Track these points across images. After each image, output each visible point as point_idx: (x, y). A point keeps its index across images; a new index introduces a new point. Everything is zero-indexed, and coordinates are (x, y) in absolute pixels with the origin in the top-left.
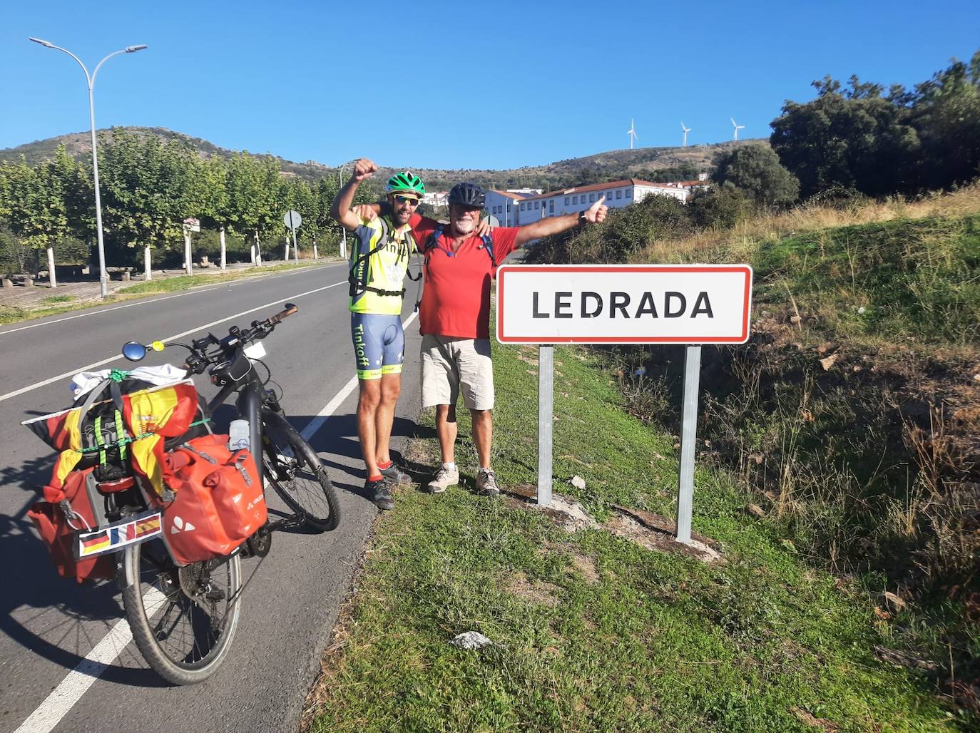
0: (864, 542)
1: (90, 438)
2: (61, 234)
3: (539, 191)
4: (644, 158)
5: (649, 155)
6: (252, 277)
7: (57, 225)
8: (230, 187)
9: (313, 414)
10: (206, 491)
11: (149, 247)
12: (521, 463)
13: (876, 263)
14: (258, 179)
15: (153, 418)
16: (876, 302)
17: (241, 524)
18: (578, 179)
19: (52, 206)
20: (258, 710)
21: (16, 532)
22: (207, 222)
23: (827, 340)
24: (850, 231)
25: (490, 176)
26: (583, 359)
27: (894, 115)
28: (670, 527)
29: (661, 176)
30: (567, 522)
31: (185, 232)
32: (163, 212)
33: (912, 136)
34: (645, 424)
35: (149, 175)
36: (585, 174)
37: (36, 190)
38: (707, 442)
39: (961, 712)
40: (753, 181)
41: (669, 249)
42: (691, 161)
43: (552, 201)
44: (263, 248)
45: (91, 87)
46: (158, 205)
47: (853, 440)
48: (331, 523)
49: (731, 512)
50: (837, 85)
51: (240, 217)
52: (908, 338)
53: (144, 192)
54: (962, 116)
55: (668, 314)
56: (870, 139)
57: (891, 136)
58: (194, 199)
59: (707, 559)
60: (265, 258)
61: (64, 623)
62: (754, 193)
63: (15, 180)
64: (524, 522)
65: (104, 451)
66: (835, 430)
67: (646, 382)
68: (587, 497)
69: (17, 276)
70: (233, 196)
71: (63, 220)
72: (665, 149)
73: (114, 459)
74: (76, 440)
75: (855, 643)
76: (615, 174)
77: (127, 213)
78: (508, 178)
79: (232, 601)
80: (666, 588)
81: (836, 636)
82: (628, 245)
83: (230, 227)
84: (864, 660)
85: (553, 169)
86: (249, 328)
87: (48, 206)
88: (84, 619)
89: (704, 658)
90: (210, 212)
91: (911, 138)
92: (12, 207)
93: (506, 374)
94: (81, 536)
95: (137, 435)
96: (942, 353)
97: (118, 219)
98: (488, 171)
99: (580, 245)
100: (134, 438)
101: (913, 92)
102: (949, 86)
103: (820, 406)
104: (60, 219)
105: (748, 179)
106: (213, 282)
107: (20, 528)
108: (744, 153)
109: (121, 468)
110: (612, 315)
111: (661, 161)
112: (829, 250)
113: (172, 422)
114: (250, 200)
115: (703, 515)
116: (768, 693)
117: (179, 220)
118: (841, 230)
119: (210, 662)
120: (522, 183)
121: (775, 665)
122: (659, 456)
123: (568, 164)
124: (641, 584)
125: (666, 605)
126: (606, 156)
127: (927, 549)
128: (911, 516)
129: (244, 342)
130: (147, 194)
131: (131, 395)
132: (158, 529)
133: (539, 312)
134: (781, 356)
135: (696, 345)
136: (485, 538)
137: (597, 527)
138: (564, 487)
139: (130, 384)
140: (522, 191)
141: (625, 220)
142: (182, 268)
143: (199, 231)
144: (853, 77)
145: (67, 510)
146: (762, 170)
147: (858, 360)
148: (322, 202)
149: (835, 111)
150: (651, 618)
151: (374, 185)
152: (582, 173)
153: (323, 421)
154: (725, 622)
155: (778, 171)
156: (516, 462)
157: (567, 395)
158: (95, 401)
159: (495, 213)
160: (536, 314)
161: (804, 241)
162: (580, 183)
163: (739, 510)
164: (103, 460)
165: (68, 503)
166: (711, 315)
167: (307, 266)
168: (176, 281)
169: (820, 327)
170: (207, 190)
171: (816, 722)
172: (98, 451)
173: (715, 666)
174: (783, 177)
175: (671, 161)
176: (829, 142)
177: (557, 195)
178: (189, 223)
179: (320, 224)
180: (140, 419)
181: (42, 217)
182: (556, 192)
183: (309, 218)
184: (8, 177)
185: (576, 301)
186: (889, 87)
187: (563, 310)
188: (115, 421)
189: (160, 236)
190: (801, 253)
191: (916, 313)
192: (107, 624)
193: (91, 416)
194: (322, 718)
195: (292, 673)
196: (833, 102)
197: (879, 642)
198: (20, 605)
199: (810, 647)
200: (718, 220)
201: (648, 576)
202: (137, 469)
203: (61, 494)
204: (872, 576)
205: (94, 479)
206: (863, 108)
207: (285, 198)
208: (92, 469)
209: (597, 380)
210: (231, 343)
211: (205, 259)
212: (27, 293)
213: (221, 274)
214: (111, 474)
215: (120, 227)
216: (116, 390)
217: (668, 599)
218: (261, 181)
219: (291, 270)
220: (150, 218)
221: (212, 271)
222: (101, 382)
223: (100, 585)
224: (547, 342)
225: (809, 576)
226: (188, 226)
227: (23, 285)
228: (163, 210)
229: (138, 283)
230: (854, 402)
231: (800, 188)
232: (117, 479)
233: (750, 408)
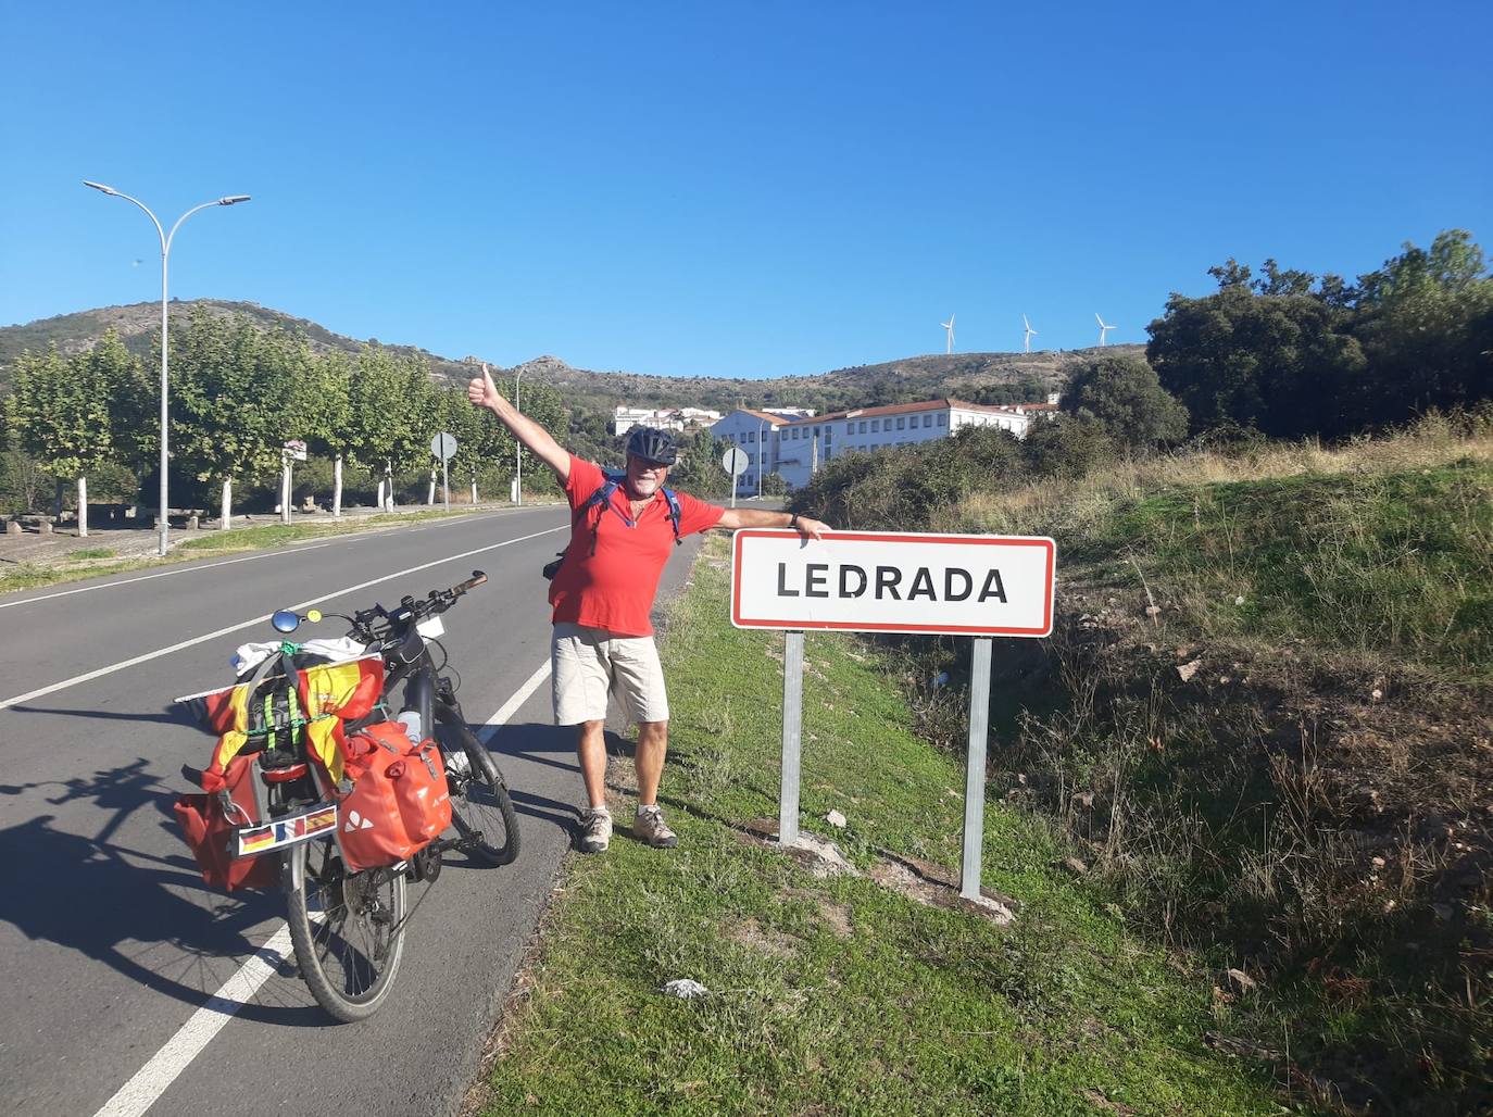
0: (1211, 906)
1: (258, 718)
2: (100, 457)
3: (811, 413)
4: (967, 368)
5: (974, 364)
6: (381, 528)
7: (97, 445)
8: (355, 399)
9: (482, 723)
10: (388, 782)
11: (230, 480)
12: (761, 792)
13: (1268, 535)
14: (397, 386)
15: (332, 697)
16: (1260, 591)
17: (425, 823)
18: (868, 395)
19: (91, 416)
20: (429, 1051)
21: (101, 857)
22: (318, 447)
23: (1191, 640)
24: (1238, 489)
25: (738, 388)
26: (859, 658)
27: (1326, 319)
28: (954, 880)
29: (992, 395)
30: (816, 864)
31: (285, 460)
32: (255, 432)
33: (1353, 350)
34: (941, 750)
35: (238, 377)
36: (878, 390)
37: (69, 393)
38: (1022, 777)
39: (1300, 1107)
40: (1121, 408)
41: (991, 506)
42: (1036, 374)
43: (828, 430)
44: (396, 486)
45: (166, 253)
46: (249, 421)
47: (1210, 774)
48: (508, 854)
49: (1043, 867)
50: (1245, 273)
51: (366, 440)
52: (1297, 640)
53: (229, 401)
54: (1423, 325)
55: (949, 597)
56: (1291, 353)
57: (1322, 350)
58: (301, 413)
59: (999, 920)
60: (399, 501)
61: (182, 959)
62: (1122, 426)
63: (40, 378)
64: (760, 861)
65: (273, 734)
66: (1186, 762)
67: (944, 692)
68: (845, 837)
69: (29, 518)
70: (357, 409)
71: (105, 438)
72: (997, 356)
73: (285, 744)
74: (241, 720)
75: (1180, 1027)
76: (923, 390)
77: (201, 430)
78: (765, 391)
79: (395, 931)
80: (938, 949)
81: (1157, 1018)
82: (930, 497)
83: (351, 455)
84: (1189, 1048)
85: (832, 380)
86: (426, 599)
87: (84, 416)
88: (207, 956)
89: (977, 1028)
90: (323, 432)
91: (1352, 352)
92: (31, 415)
93: (748, 675)
94: (241, 832)
95: (313, 717)
96: (1336, 660)
97: (188, 438)
98: (736, 380)
99: (864, 495)
100: (309, 720)
101: (1356, 287)
102: (1403, 282)
103: (1173, 731)
104: (101, 436)
105: (1113, 406)
106: (322, 535)
107: (105, 853)
108: (1108, 369)
109: (293, 753)
110: (879, 595)
111: (991, 373)
112: (1208, 516)
113: (353, 703)
114: (383, 416)
115: (1003, 869)
116: (1053, 1070)
117: (275, 443)
118: (1228, 487)
119: (371, 998)
120: (786, 399)
121: (1069, 1042)
122: (952, 793)
123: (854, 373)
124: (906, 942)
125: (935, 968)
126: (911, 364)
127: (1286, 912)
128: (1270, 869)
129: (418, 616)
130: (234, 404)
131: (308, 670)
132: (333, 824)
133: (786, 588)
134: (1127, 661)
135: (985, 637)
136: (708, 878)
137: (856, 874)
138: (816, 823)
139: (304, 658)
140: (785, 411)
141: (928, 462)
142: (273, 512)
143: (304, 458)
144: (1269, 262)
145: (226, 800)
146: (1133, 394)
147: (1226, 670)
148: (487, 421)
149: (1239, 313)
150: (914, 981)
151: (565, 396)
152: (875, 387)
153: (493, 731)
154: (1006, 987)
155: (1157, 396)
156: (754, 790)
157: (831, 707)
158: (265, 677)
159: (743, 442)
160: (782, 592)
161: (1178, 502)
162: (871, 402)
163: (1053, 865)
164: (272, 744)
165: (228, 793)
166: (1004, 600)
167: (462, 513)
168: (267, 531)
169: (1182, 622)
170: (322, 400)
171: (1108, 1105)
172: (266, 733)
173: (990, 1039)
174: (1164, 405)
175: (1007, 373)
176: (1231, 357)
177: (835, 419)
178: (291, 448)
179: (482, 453)
180: (318, 698)
181: (75, 432)
182: (835, 415)
183: (466, 443)
184: (29, 373)
185: (832, 576)
186: (1321, 278)
187: (816, 587)
188: (288, 699)
189: (247, 465)
190: (1167, 518)
191: (1311, 606)
192: (237, 961)
193: (260, 694)
194: (505, 1064)
195: (468, 1015)
196: (1237, 300)
197: (1214, 1026)
198: (124, 937)
199: (1119, 1028)
200: (1062, 466)
201: (915, 934)
202: (313, 753)
203: (222, 782)
204: (1218, 949)
205: (259, 766)
206: (1280, 310)
207: (435, 414)
208: (257, 755)
209: (878, 689)
210: (402, 617)
211: (310, 500)
212: (42, 544)
213: (334, 523)
214: (281, 760)
215: (190, 450)
216: (288, 663)
217: (939, 961)
218: (401, 389)
219: (439, 519)
220: (235, 439)
221: (321, 519)
222: (269, 656)
223: (220, 918)
224: (795, 626)
225: (1132, 950)
226: (290, 452)
227: (38, 532)
228: (255, 429)
229: (210, 533)
230: (1216, 724)
231: (1189, 421)
232: (286, 766)
233: (1081, 731)
